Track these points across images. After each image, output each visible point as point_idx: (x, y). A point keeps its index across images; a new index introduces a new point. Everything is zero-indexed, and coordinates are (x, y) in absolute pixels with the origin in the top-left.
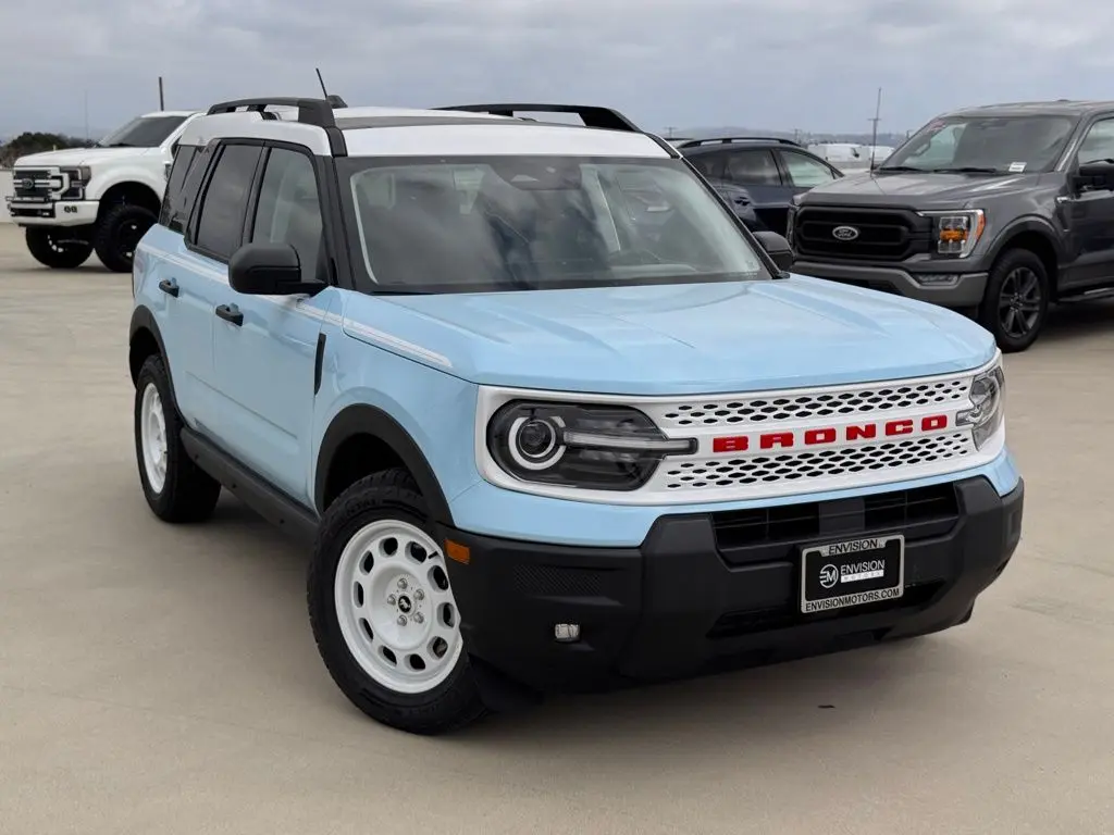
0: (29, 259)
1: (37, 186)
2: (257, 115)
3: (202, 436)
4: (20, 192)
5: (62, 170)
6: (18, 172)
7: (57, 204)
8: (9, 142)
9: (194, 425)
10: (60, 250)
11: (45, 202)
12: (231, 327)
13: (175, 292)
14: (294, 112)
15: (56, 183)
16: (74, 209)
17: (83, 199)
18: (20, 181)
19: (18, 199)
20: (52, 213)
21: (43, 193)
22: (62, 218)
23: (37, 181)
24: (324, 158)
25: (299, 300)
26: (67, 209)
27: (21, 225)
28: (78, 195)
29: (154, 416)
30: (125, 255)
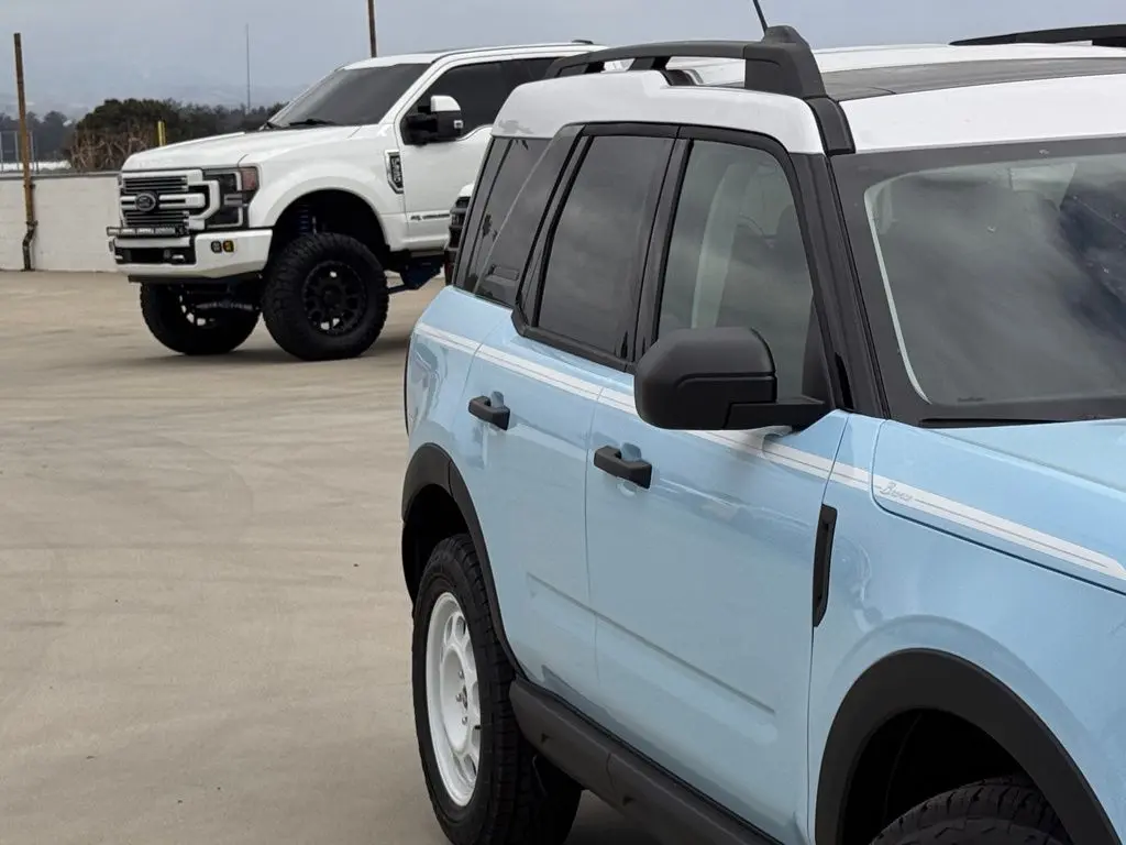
0: (146, 340)
1: (162, 206)
2: (656, 76)
3: (555, 699)
4: (132, 218)
5: (208, 174)
6: (128, 181)
7: (199, 237)
8: (81, 118)
9: (539, 678)
10: (201, 322)
11: (178, 236)
12: (625, 489)
13: (501, 420)
14: (737, 69)
15: (196, 199)
16: (228, 246)
17: (245, 227)
18: (133, 198)
19: (130, 231)
20: (189, 255)
21: (175, 220)
22: (208, 263)
23: (162, 197)
24: (810, 157)
25: (771, 438)
26: (217, 247)
27: (133, 278)
28: (236, 221)
29: (453, 654)
30: (319, 326)
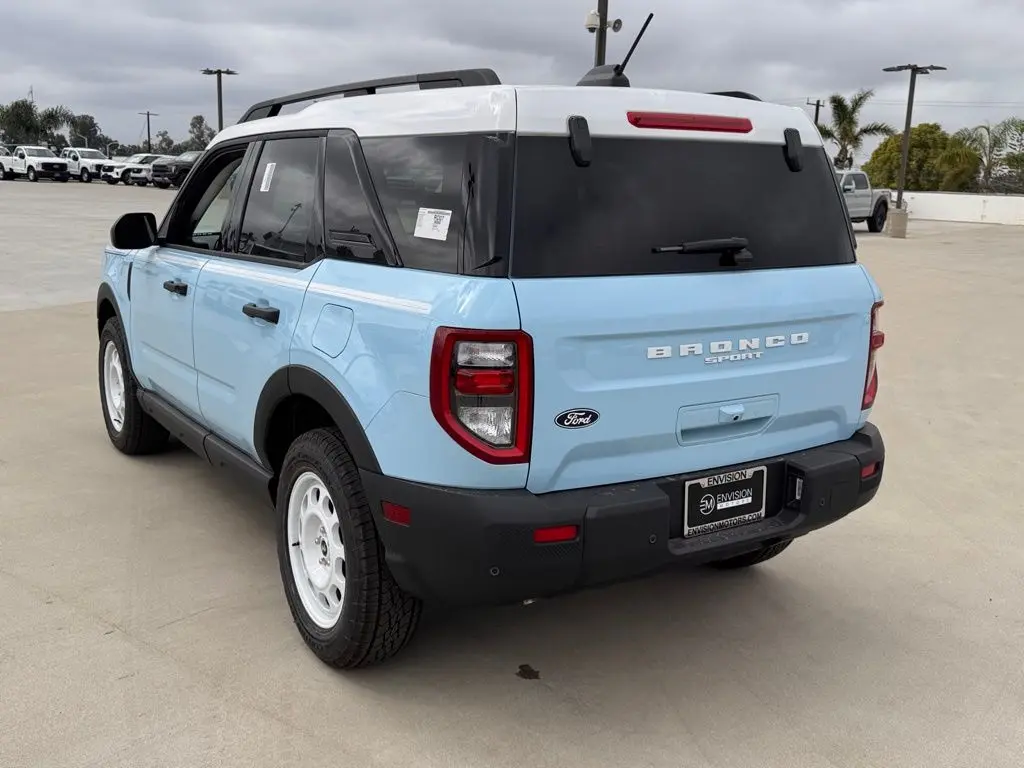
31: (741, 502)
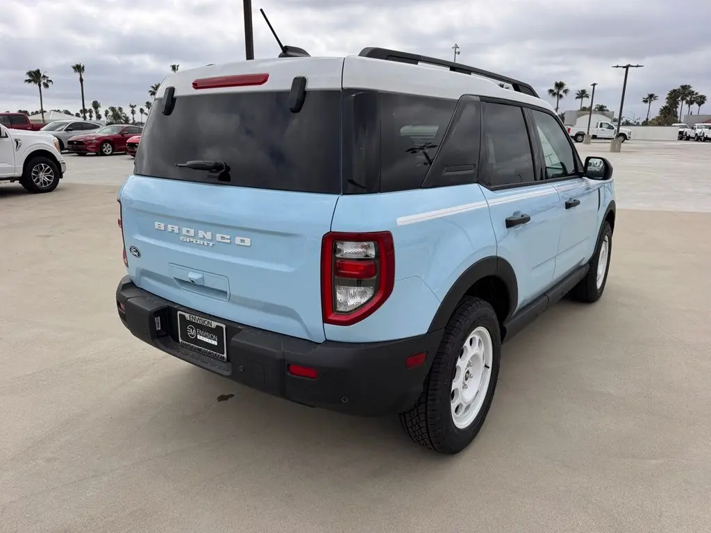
31: (210, 341)
